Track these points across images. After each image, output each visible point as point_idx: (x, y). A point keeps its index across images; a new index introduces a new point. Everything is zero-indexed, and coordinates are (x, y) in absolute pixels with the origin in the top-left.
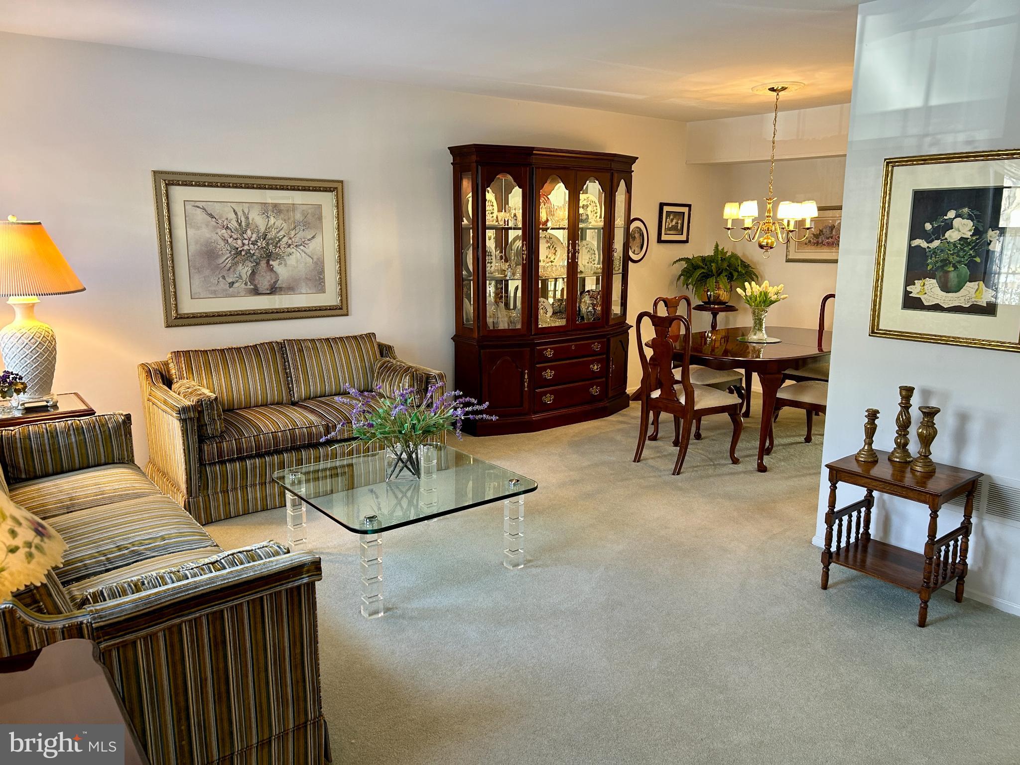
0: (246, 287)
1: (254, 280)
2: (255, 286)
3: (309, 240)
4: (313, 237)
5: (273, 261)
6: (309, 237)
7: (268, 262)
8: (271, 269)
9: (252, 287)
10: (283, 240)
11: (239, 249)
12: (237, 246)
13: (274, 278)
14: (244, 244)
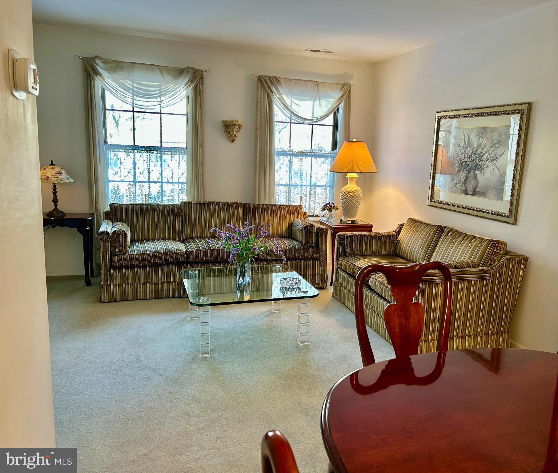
0: (462, 188)
1: (466, 184)
2: (466, 188)
3: (500, 156)
4: (503, 153)
5: (478, 171)
6: (500, 153)
7: (474, 172)
8: (475, 177)
9: (464, 188)
10: (485, 155)
11: (463, 161)
12: (462, 159)
13: (476, 184)
14: (465, 157)
